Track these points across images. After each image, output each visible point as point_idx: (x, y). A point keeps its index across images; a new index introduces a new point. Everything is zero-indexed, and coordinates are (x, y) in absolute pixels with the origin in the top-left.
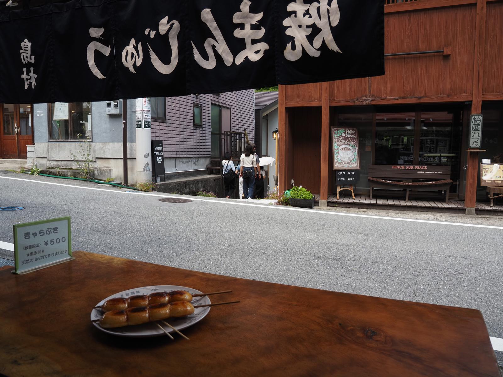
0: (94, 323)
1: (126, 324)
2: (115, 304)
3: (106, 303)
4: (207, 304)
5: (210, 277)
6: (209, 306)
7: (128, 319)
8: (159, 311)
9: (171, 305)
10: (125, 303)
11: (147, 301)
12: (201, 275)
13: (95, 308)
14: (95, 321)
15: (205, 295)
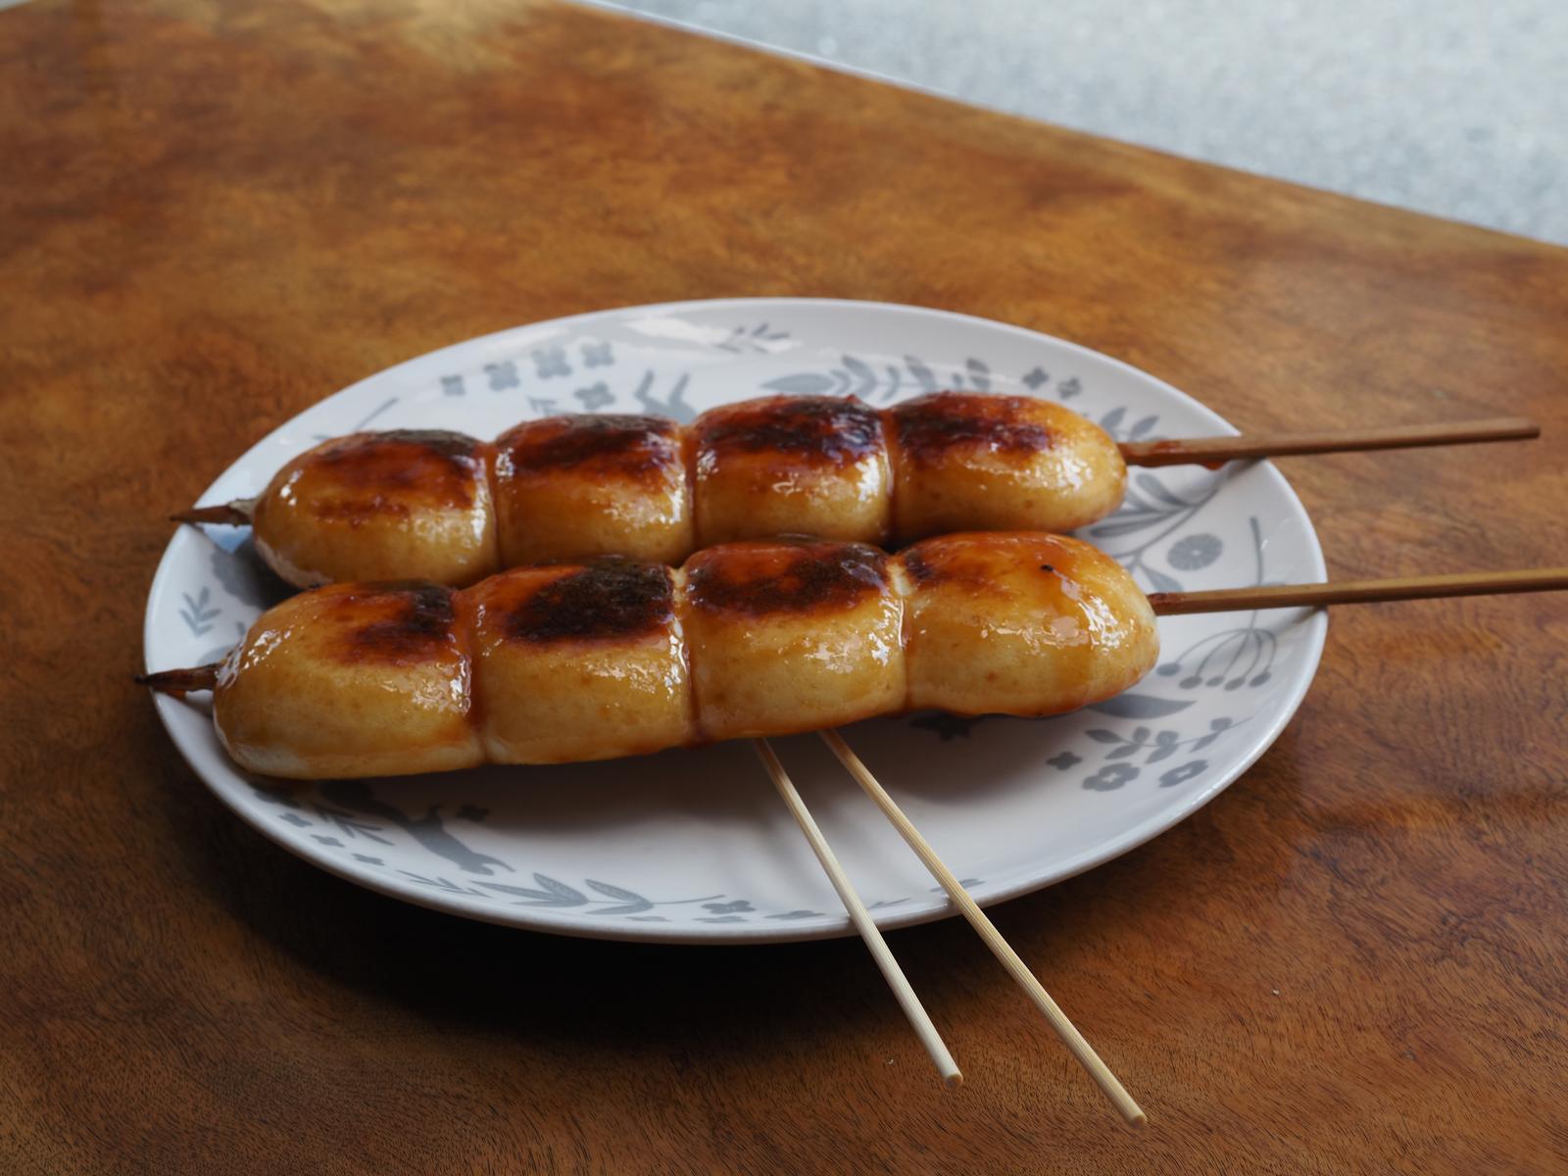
0: (166, 706)
1: (462, 754)
2: (368, 510)
3: (295, 478)
4: (1280, 575)
5: (1258, 215)
6: (1314, 601)
7: (480, 710)
8: (795, 650)
9: (922, 575)
10: (465, 503)
11: (679, 493)
12: (1174, 190)
13: (197, 518)
14: (177, 683)
15: (1250, 457)
